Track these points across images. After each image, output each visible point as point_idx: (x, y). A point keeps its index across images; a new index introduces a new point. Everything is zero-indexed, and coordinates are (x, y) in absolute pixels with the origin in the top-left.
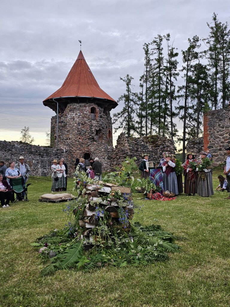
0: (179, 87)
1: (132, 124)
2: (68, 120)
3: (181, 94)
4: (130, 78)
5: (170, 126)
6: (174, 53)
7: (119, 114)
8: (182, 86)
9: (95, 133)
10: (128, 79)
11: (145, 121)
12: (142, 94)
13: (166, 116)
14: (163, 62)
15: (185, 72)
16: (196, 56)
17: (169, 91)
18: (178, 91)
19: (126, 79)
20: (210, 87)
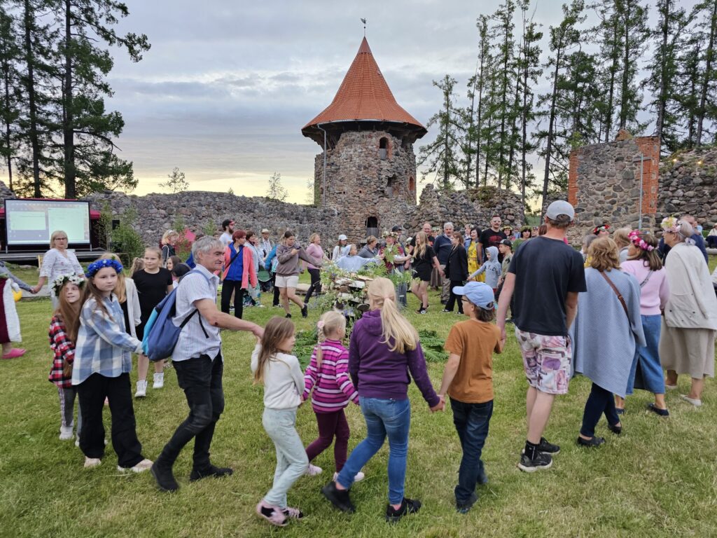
0: (540, 97)
1: (453, 165)
2: (341, 161)
3: (544, 110)
4: (451, 82)
5: (520, 168)
6: (534, 34)
7: (430, 147)
8: (545, 95)
9: (386, 182)
10: (447, 84)
11: (475, 160)
12: (471, 111)
13: (515, 150)
14: (512, 51)
15: (553, 68)
16: (575, 38)
17: (521, 105)
18: (538, 105)
19: (444, 84)
20: (599, 95)
